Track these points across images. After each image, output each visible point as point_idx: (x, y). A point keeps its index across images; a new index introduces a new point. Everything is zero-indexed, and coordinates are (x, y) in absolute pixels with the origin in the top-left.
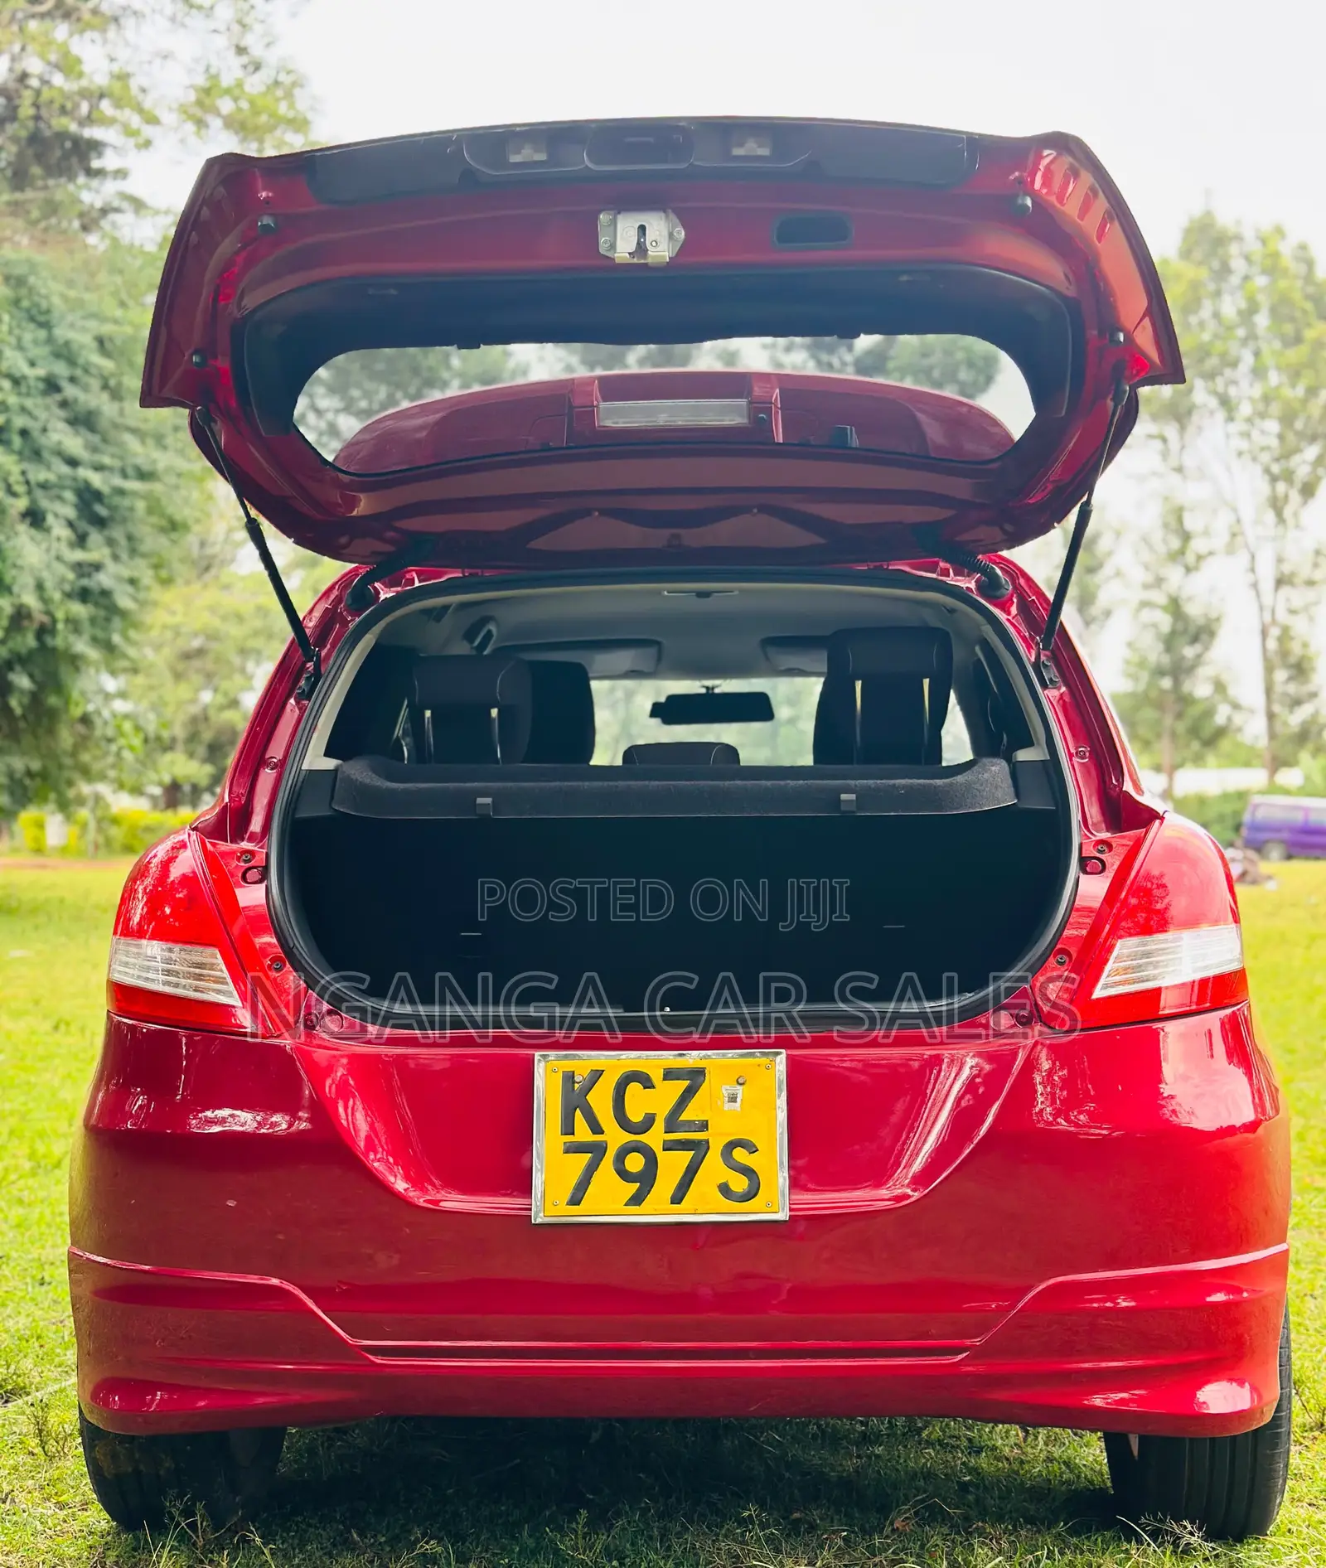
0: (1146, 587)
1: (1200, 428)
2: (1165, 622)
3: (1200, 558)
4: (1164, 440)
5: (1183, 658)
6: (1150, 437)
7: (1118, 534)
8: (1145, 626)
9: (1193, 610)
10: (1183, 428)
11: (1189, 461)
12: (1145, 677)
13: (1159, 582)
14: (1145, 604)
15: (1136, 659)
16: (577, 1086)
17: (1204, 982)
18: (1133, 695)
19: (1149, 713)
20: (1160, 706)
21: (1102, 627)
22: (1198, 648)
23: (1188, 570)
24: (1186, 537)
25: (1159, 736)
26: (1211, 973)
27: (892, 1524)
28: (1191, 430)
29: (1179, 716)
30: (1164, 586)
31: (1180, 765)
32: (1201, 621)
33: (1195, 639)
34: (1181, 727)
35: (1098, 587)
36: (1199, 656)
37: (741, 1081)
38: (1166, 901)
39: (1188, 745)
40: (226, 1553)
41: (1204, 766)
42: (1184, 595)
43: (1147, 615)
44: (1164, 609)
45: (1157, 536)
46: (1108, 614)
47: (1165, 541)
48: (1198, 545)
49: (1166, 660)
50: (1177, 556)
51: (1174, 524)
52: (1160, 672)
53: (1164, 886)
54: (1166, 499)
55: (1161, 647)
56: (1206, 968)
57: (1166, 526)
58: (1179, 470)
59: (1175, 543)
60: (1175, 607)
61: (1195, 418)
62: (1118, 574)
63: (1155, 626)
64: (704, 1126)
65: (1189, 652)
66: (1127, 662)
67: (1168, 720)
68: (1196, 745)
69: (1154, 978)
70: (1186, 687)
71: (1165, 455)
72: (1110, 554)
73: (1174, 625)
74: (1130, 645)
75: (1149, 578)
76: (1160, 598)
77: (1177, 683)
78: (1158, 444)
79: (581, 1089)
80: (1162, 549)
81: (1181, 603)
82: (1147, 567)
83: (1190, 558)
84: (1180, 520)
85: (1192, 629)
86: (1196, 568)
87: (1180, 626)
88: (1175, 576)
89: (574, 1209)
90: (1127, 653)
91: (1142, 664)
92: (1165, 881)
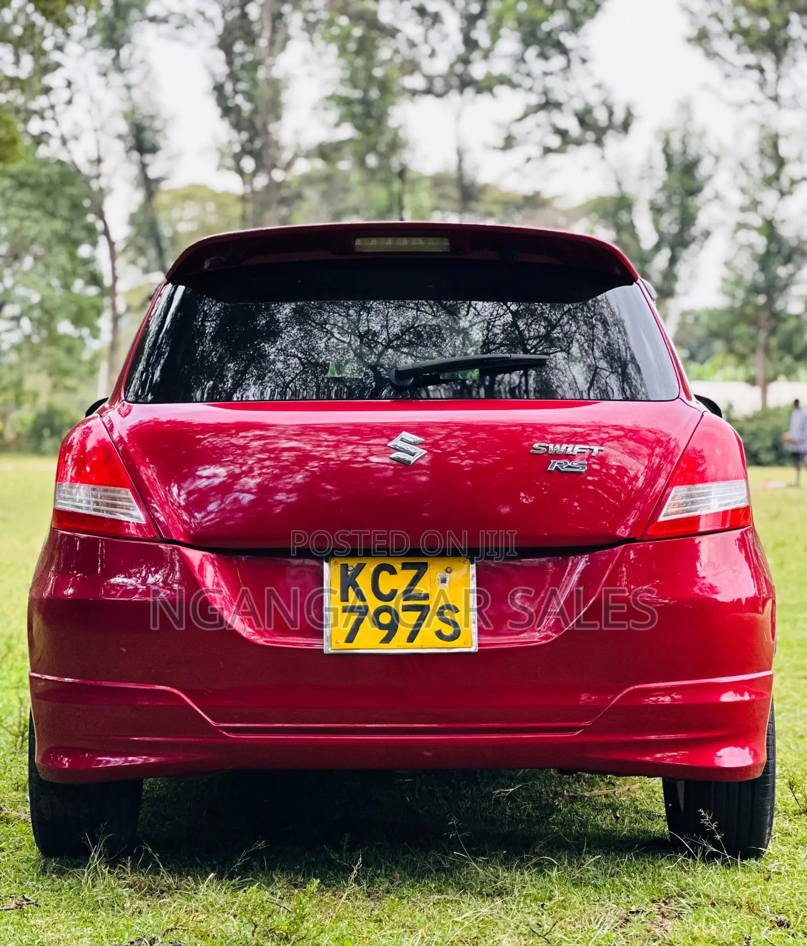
0: (743, 209)
1: (795, 60)
2: (760, 243)
3: (793, 182)
4: (762, 71)
5: (776, 277)
6: (748, 67)
7: (717, 159)
8: (741, 247)
9: (786, 232)
10: (779, 61)
11: (785, 91)
12: (741, 293)
13: (755, 205)
14: (741, 226)
15: (732, 276)
16: (349, 573)
17: (725, 513)
18: (731, 311)
19: (743, 329)
20: (754, 322)
21: (701, 247)
22: (790, 268)
23: (783, 194)
24: (781, 162)
25: (753, 351)
26: (730, 508)
27: (534, 849)
28: (787, 60)
29: (773, 332)
30: (759, 208)
31: (774, 379)
32: (794, 243)
33: (788, 260)
34: (774, 342)
35: (699, 209)
36: (792, 276)
37: (449, 570)
38: (704, 466)
39: (781, 359)
40: (129, 858)
41: (798, 380)
42: (778, 218)
43: (744, 236)
44: (759, 230)
45: (753, 163)
46: (707, 234)
47: (761, 166)
48: (791, 171)
49: (761, 278)
50: (771, 181)
51: (769, 151)
52: (755, 290)
53: (703, 457)
54: (762, 126)
55: (756, 266)
56: (726, 505)
57: (762, 152)
58: (775, 99)
59: (771, 169)
60: (770, 229)
61: (790, 50)
62: (717, 197)
63: (751, 246)
64: (426, 597)
65: (782, 271)
66: (724, 280)
67: (762, 336)
68: (788, 360)
69: (695, 510)
70: (779, 305)
71: (762, 85)
72: (710, 177)
73: (768, 246)
74: (727, 264)
75: (745, 201)
76: (756, 220)
77: (771, 301)
78: (755, 74)
79: (352, 575)
80: (758, 174)
81: (775, 224)
82: (743, 190)
83: (785, 182)
84: (775, 146)
85: (785, 251)
86: (790, 193)
87: (774, 247)
88: (770, 198)
89: (349, 645)
90: (724, 272)
91: (738, 282)
92: (704, 454)
